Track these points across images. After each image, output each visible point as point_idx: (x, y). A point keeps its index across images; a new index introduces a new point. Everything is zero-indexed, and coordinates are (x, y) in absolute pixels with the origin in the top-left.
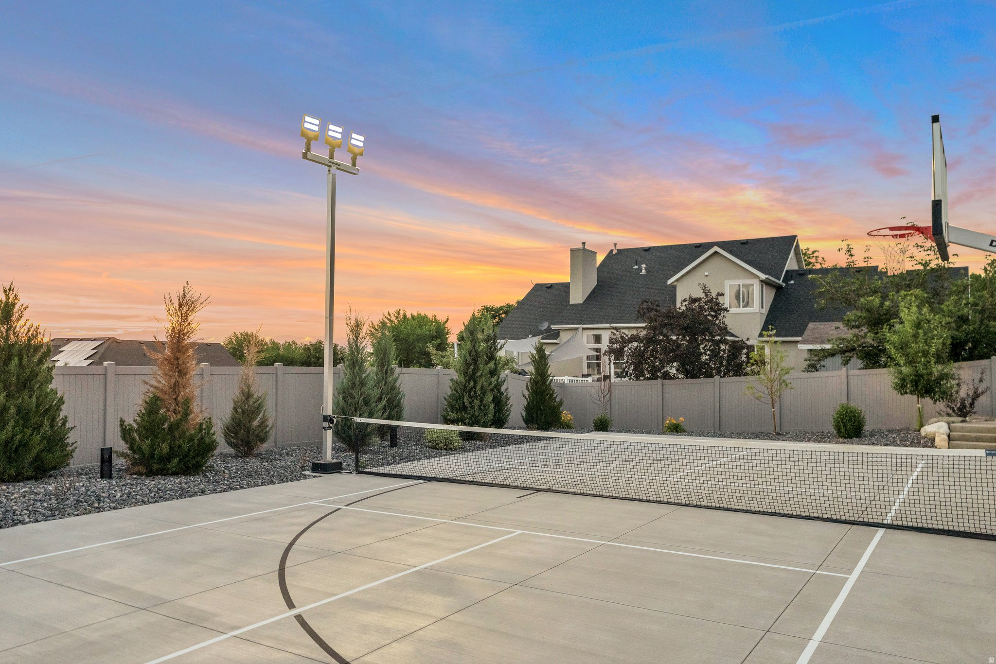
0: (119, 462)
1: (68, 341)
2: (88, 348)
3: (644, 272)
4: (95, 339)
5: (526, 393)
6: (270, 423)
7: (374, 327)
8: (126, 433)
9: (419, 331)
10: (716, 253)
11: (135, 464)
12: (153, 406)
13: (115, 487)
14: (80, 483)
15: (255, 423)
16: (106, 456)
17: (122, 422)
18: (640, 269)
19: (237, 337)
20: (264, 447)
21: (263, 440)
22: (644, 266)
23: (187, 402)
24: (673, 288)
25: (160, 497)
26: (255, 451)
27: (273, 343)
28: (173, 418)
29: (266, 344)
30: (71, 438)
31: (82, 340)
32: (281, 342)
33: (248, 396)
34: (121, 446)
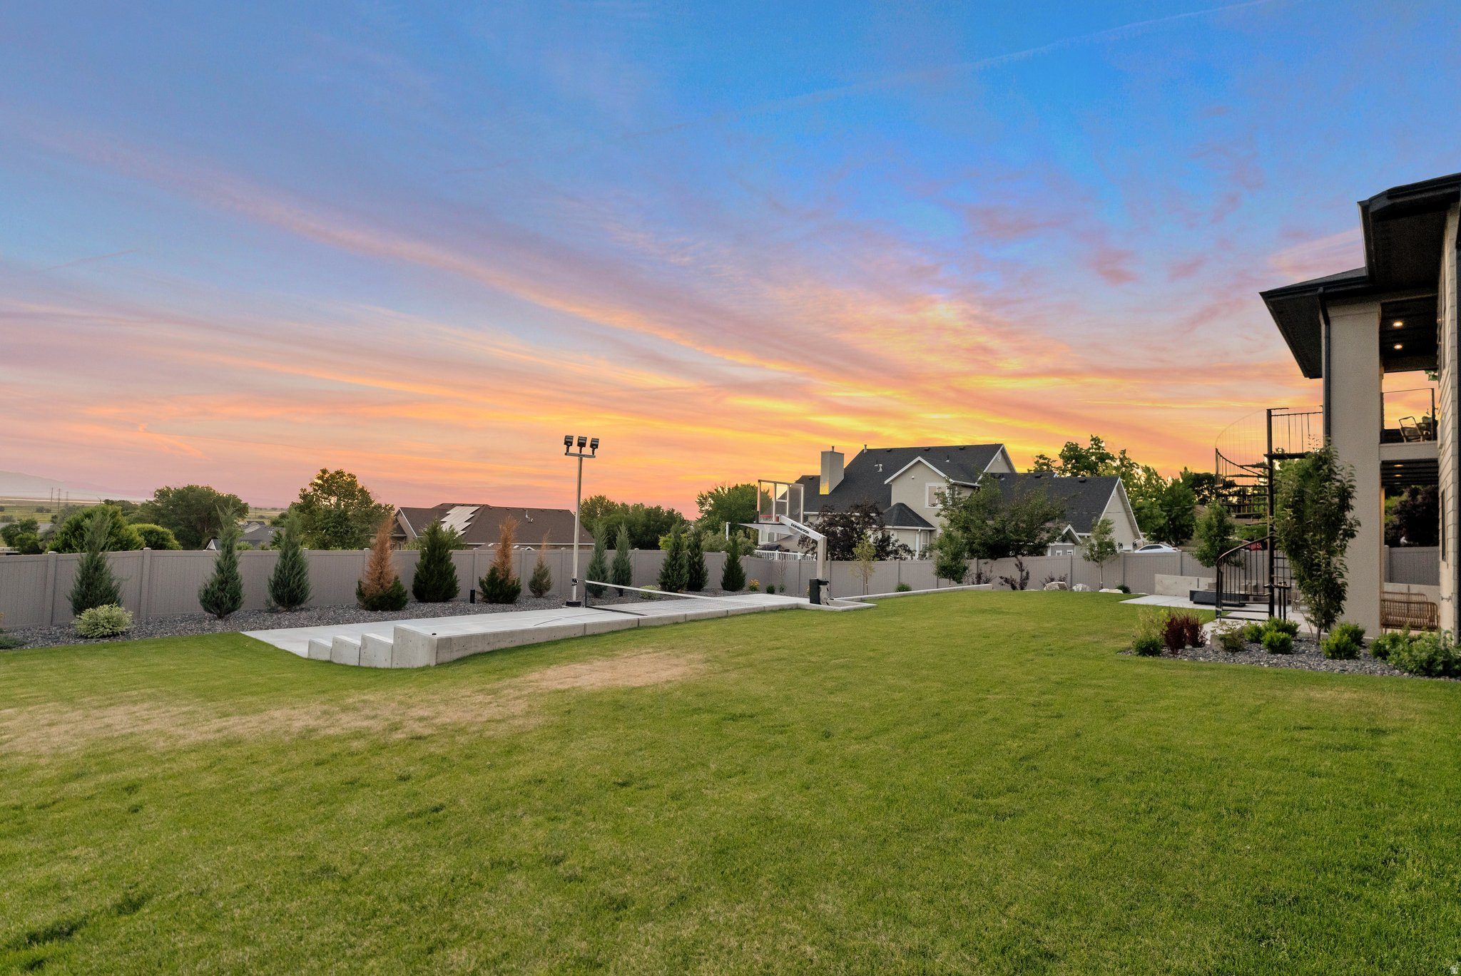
0: (478, 597)
1: (453, 506)
2: (467, 513)
3: (881, 470)
4: (473, 505)
5: (724, 567)
6: (552, 581)
7: (702, 496)
8: (481, 583)
9: (740, 501)
10: (919, 461)
11: (484, 598)
12: (493, 572)
13: (475, 607)
14: (462, 604)
15: (545, 581)
16: (473, 592)
17: (480, 578)
18: (878, 468)
19: (591, 499)
20: (547, 594)
21: (548, 590)
22: (881, 465)
23: (508, 571)
24: (889, 486)
25: (493, 611)
26: (545, 595)
27: (623, 504)
28: (502, 577)
29: (617, 505)
30: (458, 585)
31: (463, 505)
32: (630, 504)
33: (541, 567)
34: (479, 589)
